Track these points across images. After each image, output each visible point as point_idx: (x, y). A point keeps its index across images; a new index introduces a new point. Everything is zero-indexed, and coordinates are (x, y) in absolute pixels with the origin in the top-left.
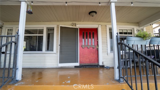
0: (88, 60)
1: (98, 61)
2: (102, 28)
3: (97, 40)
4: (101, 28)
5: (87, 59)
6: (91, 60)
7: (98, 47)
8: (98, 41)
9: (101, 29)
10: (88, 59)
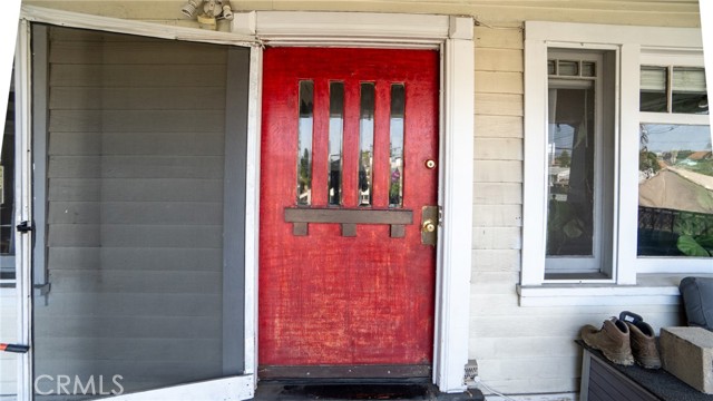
0: (337, 340)
1: (426, 343)
2: (479, 52)
3: (431, 164)
4: (472, 44)
5: (332, 326)
6: (368, 336)
7: (436, 223)
8: (436, 170)
9: (477, 54)
10: (340, 332)
